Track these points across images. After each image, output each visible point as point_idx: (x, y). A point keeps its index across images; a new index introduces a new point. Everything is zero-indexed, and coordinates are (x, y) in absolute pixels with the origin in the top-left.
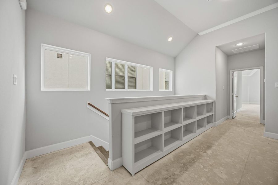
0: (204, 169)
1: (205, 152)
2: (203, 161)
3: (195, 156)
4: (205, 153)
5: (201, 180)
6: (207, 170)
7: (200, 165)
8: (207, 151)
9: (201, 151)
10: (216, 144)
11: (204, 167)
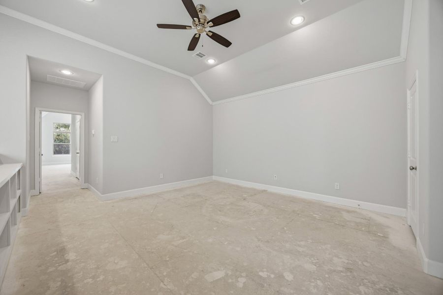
0: (98, 279)
1: (67, 261)
2: (82, 274)
3: (60, 279)
4: (68, 264)
5: (113, 293)
6: (102, 278)
7: (85, 281)
8: (67, 258)
9: (59, 266)
10: (64, 239)
11: (93, 277)
